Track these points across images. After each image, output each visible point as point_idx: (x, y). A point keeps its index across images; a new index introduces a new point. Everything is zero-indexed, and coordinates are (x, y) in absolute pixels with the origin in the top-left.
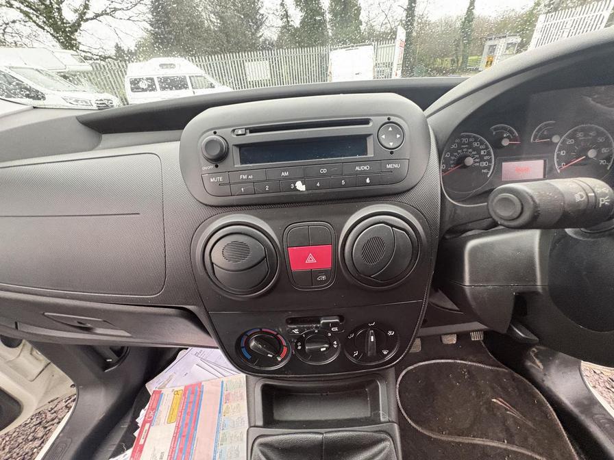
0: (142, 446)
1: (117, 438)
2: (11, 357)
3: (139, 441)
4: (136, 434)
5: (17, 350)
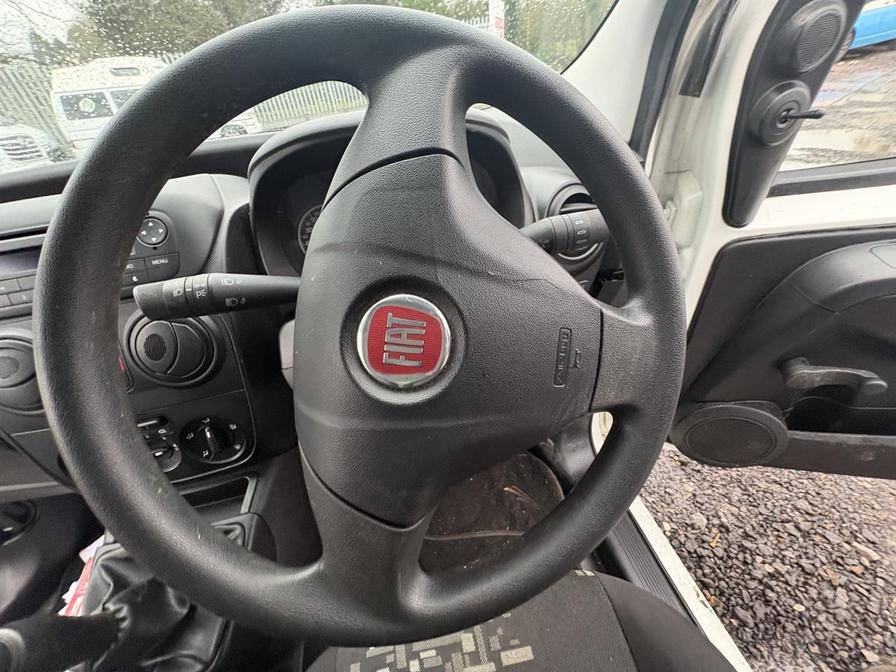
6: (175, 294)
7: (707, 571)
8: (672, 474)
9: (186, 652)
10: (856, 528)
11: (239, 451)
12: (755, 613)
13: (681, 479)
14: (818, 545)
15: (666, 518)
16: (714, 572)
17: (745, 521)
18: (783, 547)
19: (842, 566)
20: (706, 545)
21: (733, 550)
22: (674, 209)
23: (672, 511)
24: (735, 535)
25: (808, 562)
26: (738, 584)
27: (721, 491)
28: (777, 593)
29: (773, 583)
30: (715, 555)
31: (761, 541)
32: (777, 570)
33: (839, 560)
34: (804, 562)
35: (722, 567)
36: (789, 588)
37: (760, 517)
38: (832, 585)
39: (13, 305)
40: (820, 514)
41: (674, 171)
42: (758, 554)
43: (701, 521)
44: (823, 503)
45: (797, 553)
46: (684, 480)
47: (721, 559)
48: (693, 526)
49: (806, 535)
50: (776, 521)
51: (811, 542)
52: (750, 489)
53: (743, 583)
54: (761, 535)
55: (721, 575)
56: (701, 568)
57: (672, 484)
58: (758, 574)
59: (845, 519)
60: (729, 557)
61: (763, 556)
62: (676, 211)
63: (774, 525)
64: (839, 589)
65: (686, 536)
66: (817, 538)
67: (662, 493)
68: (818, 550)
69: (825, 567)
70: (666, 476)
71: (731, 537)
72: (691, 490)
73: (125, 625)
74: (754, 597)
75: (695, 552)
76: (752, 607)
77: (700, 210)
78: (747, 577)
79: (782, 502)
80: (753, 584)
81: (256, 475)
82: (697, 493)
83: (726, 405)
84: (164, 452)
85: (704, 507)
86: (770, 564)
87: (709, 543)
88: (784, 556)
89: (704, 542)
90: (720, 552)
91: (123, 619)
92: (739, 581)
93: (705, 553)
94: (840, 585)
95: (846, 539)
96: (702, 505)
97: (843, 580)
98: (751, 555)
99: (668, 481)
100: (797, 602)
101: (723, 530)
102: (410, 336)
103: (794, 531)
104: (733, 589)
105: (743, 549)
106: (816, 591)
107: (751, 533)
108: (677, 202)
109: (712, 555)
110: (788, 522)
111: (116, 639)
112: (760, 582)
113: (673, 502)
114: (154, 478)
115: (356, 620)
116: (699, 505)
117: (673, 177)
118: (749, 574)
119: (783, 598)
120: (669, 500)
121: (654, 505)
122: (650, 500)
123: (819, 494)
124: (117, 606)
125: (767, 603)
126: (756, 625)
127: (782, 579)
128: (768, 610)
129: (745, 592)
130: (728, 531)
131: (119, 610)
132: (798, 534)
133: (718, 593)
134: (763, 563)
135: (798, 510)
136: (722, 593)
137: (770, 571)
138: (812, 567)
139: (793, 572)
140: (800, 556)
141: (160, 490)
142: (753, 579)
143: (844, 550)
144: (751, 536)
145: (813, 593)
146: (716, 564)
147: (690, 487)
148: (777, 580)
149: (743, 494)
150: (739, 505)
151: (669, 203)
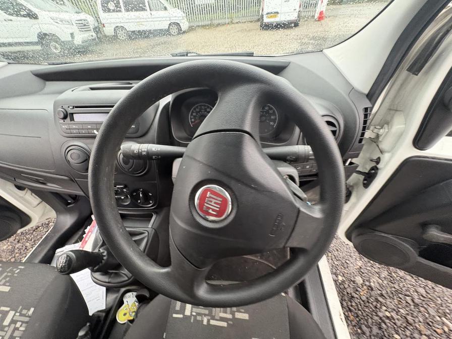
0: (87, 242)
1: (76, 237)
2: (22, 195)
3: (85, 238)
4: (84, 236)
5: (24, 192)
6: (135, 152)
7: (354, 304)
8: (352, 254)
9: (123, 272)
10: (448, 311)
11: (151, 203)
12: (371, 331)
13: (356, 258)
14: (421, 312)
15: (341, 274)
16: (357, 306)
17: (384, 288)
18: (400, 306)
19: (430, 326)
20: (357, 293)
21: (371, 299)
22: (387, 130)
23: (346, 271)
24: (376, 293)
25: (411, 318)
26: (368, 315)
27: (376, 270)
28: (387, 326)
29: (387, 321)
30: (361, 299)
31: (389, 300)
32: (392, 317)
33: (431, 324)
34: (409, 318)
35: (362, 305)
36: (395, 326)
37: (393, 289)
38: (420, 333)
39: (80, 133)
40: (430, 298)
41: (394, 109)
42: (385, 306)
43: (360, 281)
44: (434, 293)
45: (407, 312)
46: (358, 259)
47: (363, 301)
48: (354, 282)
49: (416, 305)
50: (402, 294)
51: (418, 310)
52: (393, 274)
53: (371, 316)
54: (390, 297)
55: (360, 309)
56: (351, 302)
57: (350, 259)
58: (381, 314)
59: (444, 305)
60: (368, 302)
61: (387, 307)
62: (388, 132)
63: (400, 295)
64: (424, 336)
65: (349, 285)
66: (422, 309)
67: (344, 262)
68: (420, 314)
69: (420, 324)
70: (348, 254)
71: (373, 293)
72: (360, 265)
73: (105, 258)
74: (374, 324)
75: (351, 294)
76: (371, 328)
77: (400, 136)
78: (374, 314)
79: (409, 286)
80: (376, 318)
81: (157, 213)
82: (363, 267)
83: (386, 235)
84: (125, 198)
85: (363, 275)
86: (389, 312)
87: (359, 292)
88: (399, 311)
89: (357, 291)
90: (364, 298)
91: (105, 256)
92: (369, 314)
93: (356, 296)
94: (425, 335)
95: (440, 315)
96: (363, 273)
97: (428, 333)
98: (381, 305)
99: (349, 257)
100: (397, 334)
101: (370, 288)
102: (215, 203)
103: (410, 301)
104: (364, 316)
105: (377, 301)
106: (409, 332)
107: (385, 295)
108: (390, 127)
109: (359, 298)
110: (408, 296)
111: (102, 262)
112: (381, 318)
113: (348, 267)
114: (120, 226)
115: (178, 292)
116: (361, 273)
117: (392, 112)
118: (376, 313)
119: (390, 329)
120: (346, 266)
121: (337, 266)
122: (336, 263)
123: (433, 288)
124: (103, 251)
125: (380, 328)
126: (370, 336)
127: (393, 321)
128: (379, 332)
129: (370, 320)
130: (372, 290)
131: (104, 252)
132: (412, 304)
133: (356, 315)
134: (386, 311)
135: (417, 292)
136: (358, 316)
137: (388, 315)
138: (412, 321)
139: (401, 320)
140: (408, 314)
141: (121, 230)
142: (377, 316)
143: (435, 319)
144: (384, 296)
145: (408, 333)
146: (359, 303)
147: (360, 263)
148: (390, 320)
149: (388, 275)
150: (383, 279)
151: (386, 126)
